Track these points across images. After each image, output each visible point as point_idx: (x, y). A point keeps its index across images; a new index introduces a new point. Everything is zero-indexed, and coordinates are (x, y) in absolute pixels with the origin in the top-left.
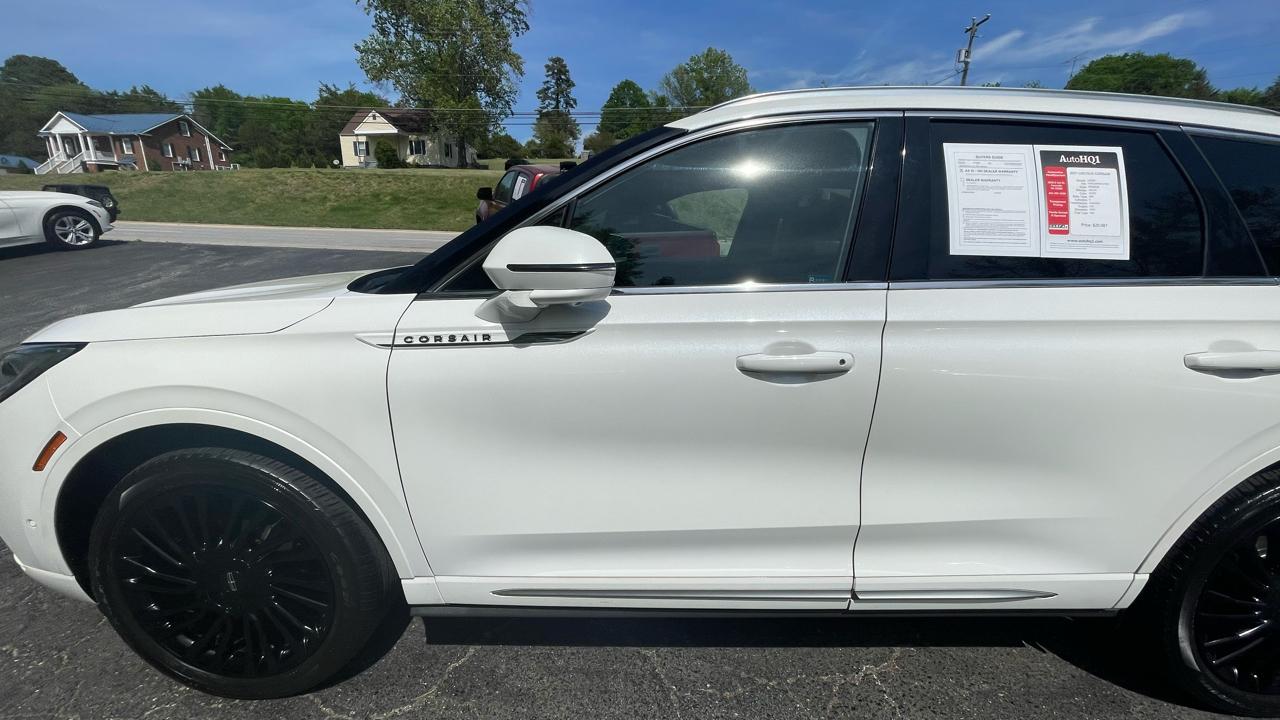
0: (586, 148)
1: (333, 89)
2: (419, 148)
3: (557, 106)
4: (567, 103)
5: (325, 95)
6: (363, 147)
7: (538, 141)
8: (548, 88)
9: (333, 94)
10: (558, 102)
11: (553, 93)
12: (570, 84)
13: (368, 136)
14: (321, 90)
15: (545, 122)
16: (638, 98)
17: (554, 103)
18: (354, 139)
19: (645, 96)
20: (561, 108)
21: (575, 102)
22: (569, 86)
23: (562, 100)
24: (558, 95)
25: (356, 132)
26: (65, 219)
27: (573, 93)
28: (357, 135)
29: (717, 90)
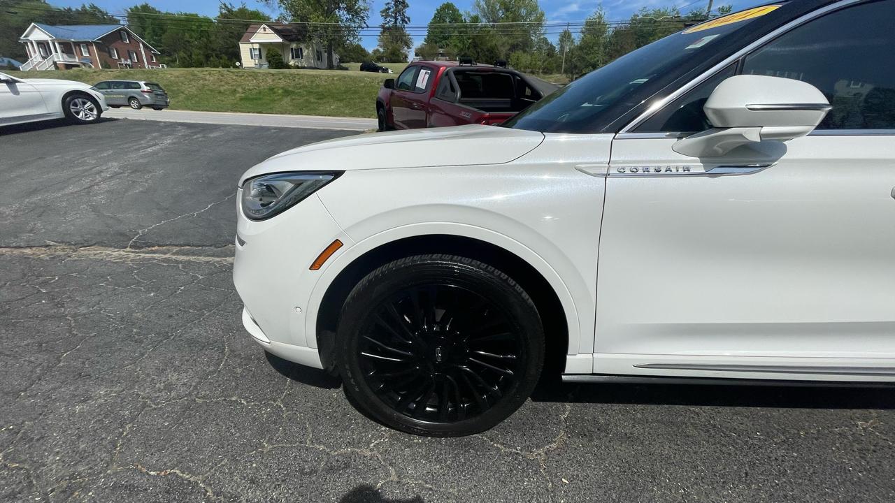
0: (416, 55)
1: (230, 7)
2: (298, 54)
3: (396, 22)
4: (403, 21)
5: (224, 11)
6: (257, 53)
7: (381, 50)
8: (389, 9)
9: (229, 11)
10: (396, 19)
11: (392, 12)
12: (406, 6)
13: (261, 44)
14: (221, 8)
15: (387, 33)
16: (456, 17)
17: (394, 20)
18: (250, 46)
19: (461, 16)
20: (398, 24)
21: (409, 19)
22: (405, 7)
23: (399, 17)
24: (396, 14)
25: (252, 41)
26: (76, 100)
27: (408, 12)
28: (252, 43)
29: (515, 11)
